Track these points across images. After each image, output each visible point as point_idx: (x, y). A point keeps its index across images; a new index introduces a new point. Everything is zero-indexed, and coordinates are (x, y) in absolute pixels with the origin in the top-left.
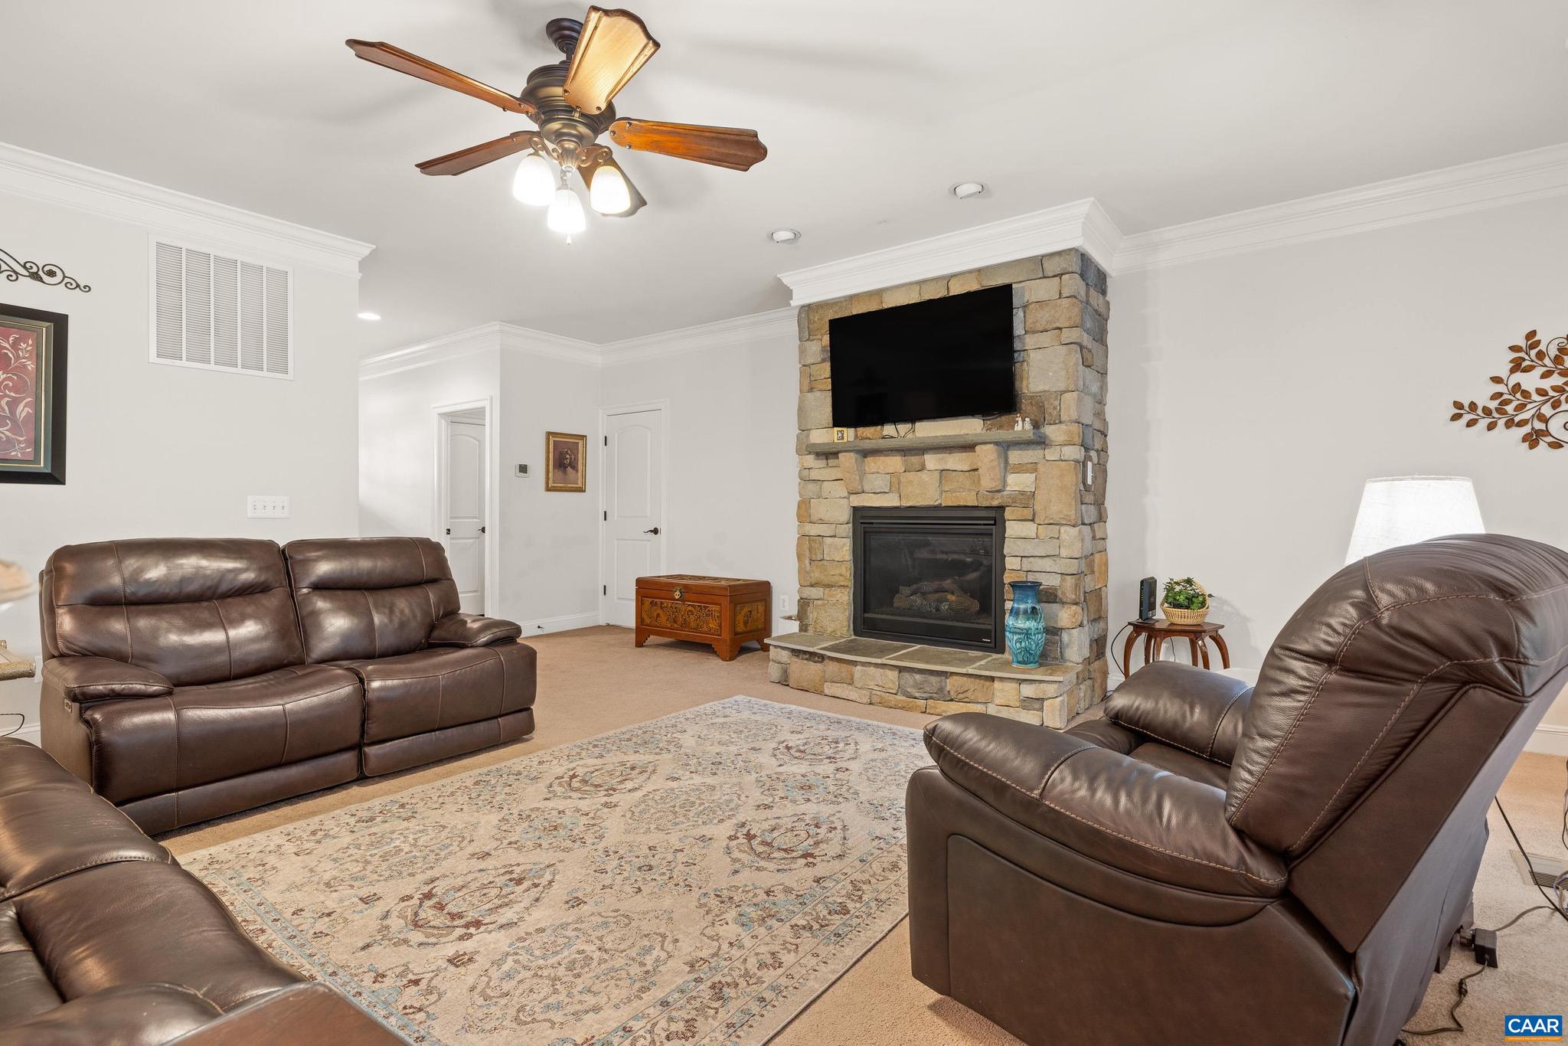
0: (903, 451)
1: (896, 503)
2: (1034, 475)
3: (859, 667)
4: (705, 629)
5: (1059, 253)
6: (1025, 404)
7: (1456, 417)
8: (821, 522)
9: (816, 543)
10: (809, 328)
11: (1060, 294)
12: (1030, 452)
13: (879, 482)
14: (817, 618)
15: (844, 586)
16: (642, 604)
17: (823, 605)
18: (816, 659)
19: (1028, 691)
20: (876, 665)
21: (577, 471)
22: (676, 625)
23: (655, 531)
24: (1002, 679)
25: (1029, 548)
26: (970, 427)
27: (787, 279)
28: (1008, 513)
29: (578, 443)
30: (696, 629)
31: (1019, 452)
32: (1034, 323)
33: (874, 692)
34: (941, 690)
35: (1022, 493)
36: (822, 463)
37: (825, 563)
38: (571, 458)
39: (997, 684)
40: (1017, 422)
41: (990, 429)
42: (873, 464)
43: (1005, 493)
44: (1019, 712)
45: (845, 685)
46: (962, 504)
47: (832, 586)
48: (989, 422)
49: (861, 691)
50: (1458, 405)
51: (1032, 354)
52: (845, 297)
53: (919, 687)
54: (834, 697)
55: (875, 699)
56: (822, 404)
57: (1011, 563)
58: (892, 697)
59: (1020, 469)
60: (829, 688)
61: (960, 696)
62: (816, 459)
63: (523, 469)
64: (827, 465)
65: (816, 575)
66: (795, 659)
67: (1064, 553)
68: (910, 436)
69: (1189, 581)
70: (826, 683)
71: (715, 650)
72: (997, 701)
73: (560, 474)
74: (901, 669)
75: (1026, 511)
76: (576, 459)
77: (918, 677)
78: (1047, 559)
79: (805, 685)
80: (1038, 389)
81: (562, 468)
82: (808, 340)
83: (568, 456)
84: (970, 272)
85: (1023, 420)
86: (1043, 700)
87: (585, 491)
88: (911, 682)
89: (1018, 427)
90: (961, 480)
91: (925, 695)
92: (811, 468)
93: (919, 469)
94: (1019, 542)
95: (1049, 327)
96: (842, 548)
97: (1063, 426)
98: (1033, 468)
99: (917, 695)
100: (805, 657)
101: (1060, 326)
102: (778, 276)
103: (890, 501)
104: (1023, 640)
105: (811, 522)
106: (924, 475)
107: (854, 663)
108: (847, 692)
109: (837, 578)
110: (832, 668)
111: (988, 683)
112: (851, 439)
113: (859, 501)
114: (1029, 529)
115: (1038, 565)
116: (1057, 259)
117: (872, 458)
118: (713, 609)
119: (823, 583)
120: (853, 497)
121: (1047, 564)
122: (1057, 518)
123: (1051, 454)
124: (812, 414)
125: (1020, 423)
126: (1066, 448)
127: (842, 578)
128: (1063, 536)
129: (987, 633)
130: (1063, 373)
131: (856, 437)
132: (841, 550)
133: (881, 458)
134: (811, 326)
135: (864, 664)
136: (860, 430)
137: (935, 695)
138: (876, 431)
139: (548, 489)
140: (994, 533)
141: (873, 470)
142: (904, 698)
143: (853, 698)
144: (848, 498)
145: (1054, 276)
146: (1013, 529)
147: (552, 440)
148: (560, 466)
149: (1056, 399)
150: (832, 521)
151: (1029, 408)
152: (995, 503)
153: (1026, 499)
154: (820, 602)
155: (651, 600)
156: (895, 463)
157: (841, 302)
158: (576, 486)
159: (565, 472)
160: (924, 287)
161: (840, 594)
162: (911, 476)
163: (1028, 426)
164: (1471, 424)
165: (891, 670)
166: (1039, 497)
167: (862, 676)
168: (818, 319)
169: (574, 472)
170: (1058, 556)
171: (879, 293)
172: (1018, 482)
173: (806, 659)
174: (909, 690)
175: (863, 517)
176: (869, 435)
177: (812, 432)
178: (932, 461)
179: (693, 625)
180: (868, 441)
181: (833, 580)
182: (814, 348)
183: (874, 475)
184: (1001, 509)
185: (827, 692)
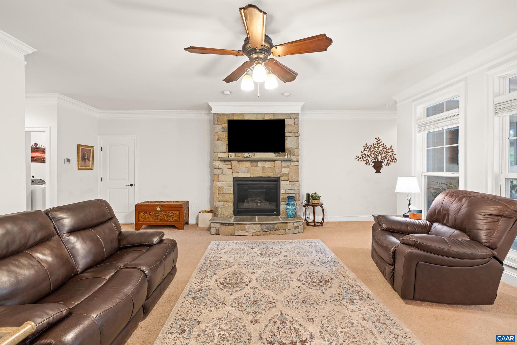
0: (251, 161)
1: (249, 176)
2: (288, 169)
3: (247, 225)
4: (172, 220)
5: (295, 113)
6: (286, 150)
7: (356, 159)
8: (223, 182)
9: (221, 188)
10: (218, 120)
11: (295, 124)
12: (287, 163)
13: (244, 170)
14: (222, 212)
15: (231, 201)
16: (139, 214)
17: (224, 208)
18: (231, 225)
19: (296, 224)
20: (254, 224)
21: (90, 161)
22: (157, 220)
23: (132, 185)
24: (289, 223)
25: (288, 188)
26: (271, 155)
27: (211, 104)
28: (282, 178)
29: (90, 149)
30: (167, 221)
31: (285, 163)
32: (288, 130)
33: (253, 232)
34: (274, 228)
35: (285, 173)
36: (223, 163)
37: (224, 194)
38: (87, 156)
39: (288, 224)
40: (286, 155)
41: (277, 156)
42: (241, 164)
43: (281, 173)
44: (294, 230)
45: (243, 231)
46: (269, 176)
47: (227, 201)
48: (276, 155)
49: (249, 232)
50: (356, 156)
51: (288, 138)
52: (230, 113)
53: (267, 228)
54: (239, 235)
55: (254, 234)
56: (223, 145)
57: (282, 192)
58: (259, 232)
59: (284, 167)
60: (236, 233)
61: (279, 229)
62: (221, 162)
63: (68, 160)
64: (225, 164)
65: (221, 198)
66: (222, 226)
67: (296, 188)
68: (253, 157)
69: (316, 193)
70: (236, 232)
71: (177, 227)
72: (289, 229)
73: (83, 162)
74: (261, 224)
75: (287, 178)
76: (90, 156)
77: (267, 225)
78: (292, 190)
79: (227, 234)
80: (289, 147)
81: (84, 160)
82: (217, 124)
83: (86, 155)
84: (271, 113)
85: (288, 155)
86: (299, 226)
87: (93, 170)
88: (265, 227)
89: (286, 157)
90: (268, 169)
91: (269, 230)
92: (219, 165)
93: (256, 166)
94: (285, 186)
95: (292, 131)
96: (231, 189)
97: (295, 157)
98: (288, 167)
99: (267, 230)
100: (226, 225)
101: (295, 132)
102: (208, 102)
103: (247, 175)
104: (293, 212)
105: (218, 182)
106: (257, 168)
107: (247, 224)
108: (244, 233)
109: (229, 199)
110: (237, 227)
111: (286, 224)
112: (234, 156)
113: (235, 175)
114: (287, 183)
115: (290, 192)
116: (294, 115)
117: (241, 163)
118: (176, 213)
119: (224, 201)
120: (234, 174)
121: (292, 192)
122: (295, 180)
123: (292, 164)
124: (219, 148)
125: (287, 156)
126: (296, 162)
127: (230, 199)
128: (296, 184)
129: (275, 211)
130: (296, 144)
131: (235, 156)
132: (230, 190)
133: (244, 163)
134: (219, 120)
135: (249, 224)
136: (237, 154)
137: (272, 230)
138: (242, 155)
139: (79, 169)
140: (277, 184)
141: (241, 166)
142: (263, 232)
143: (246, 235)
144: (232, 174)
145: (293, 119)
146: (282, 183)
147: (80, 148)
148: (83, 159)
149: (294, 150)
150: (226, 181)
151: (288, 151)
152: (278, 176)
153: (286, 175)
154: (222, 207)
155: (144, 212)
156: (248, 164)
157: (229, 114)
158: (90, 167)
159: (85, 162)
160: (257, 115)
161: (230, 204)
162: (254, 168)
163: (289, 156)
164: (358, 160)
165: (258, 225)
166: (290, 174)
167: (249, 228)
168: (222, 118)
169: (89, 161)
170: (295, 189)
171: (243, 114)
172: (285, 171)
173: (227, 225)
174: (264, 229)
175: (236, 180)
176: (240, 156)
177: (219, 153)
178: (260, 164)
179: (166, 219)
180: (239, 157)
181: (227, 199)
182: (220, 127)
183: (242, 168)
184: (279, 178)
185: (236, 234)
